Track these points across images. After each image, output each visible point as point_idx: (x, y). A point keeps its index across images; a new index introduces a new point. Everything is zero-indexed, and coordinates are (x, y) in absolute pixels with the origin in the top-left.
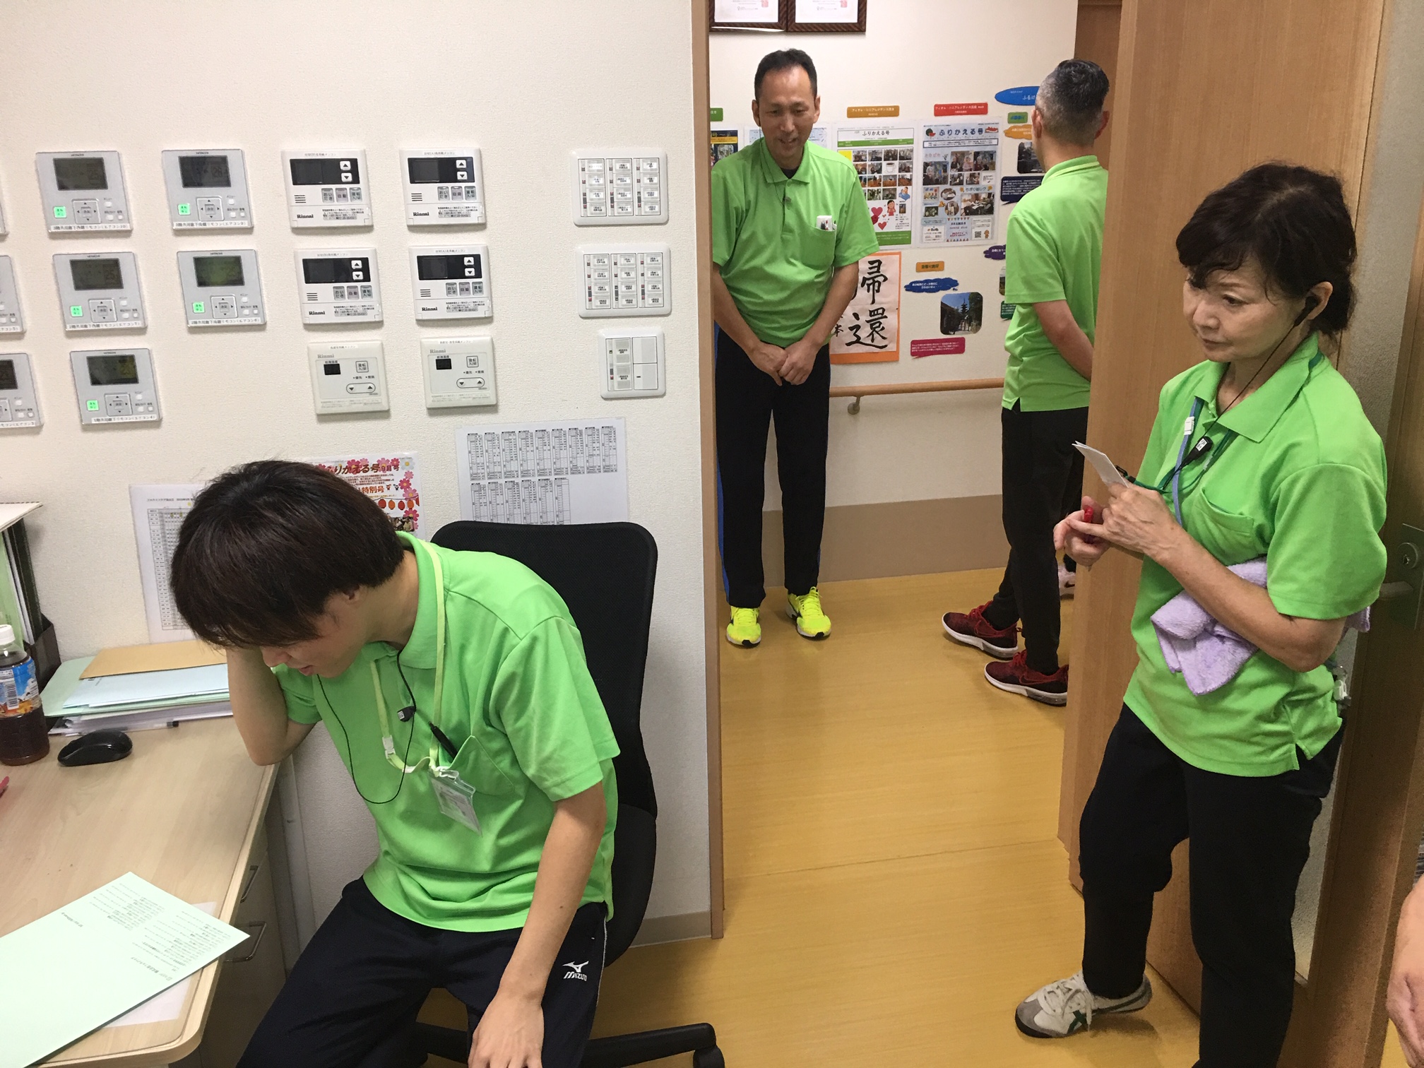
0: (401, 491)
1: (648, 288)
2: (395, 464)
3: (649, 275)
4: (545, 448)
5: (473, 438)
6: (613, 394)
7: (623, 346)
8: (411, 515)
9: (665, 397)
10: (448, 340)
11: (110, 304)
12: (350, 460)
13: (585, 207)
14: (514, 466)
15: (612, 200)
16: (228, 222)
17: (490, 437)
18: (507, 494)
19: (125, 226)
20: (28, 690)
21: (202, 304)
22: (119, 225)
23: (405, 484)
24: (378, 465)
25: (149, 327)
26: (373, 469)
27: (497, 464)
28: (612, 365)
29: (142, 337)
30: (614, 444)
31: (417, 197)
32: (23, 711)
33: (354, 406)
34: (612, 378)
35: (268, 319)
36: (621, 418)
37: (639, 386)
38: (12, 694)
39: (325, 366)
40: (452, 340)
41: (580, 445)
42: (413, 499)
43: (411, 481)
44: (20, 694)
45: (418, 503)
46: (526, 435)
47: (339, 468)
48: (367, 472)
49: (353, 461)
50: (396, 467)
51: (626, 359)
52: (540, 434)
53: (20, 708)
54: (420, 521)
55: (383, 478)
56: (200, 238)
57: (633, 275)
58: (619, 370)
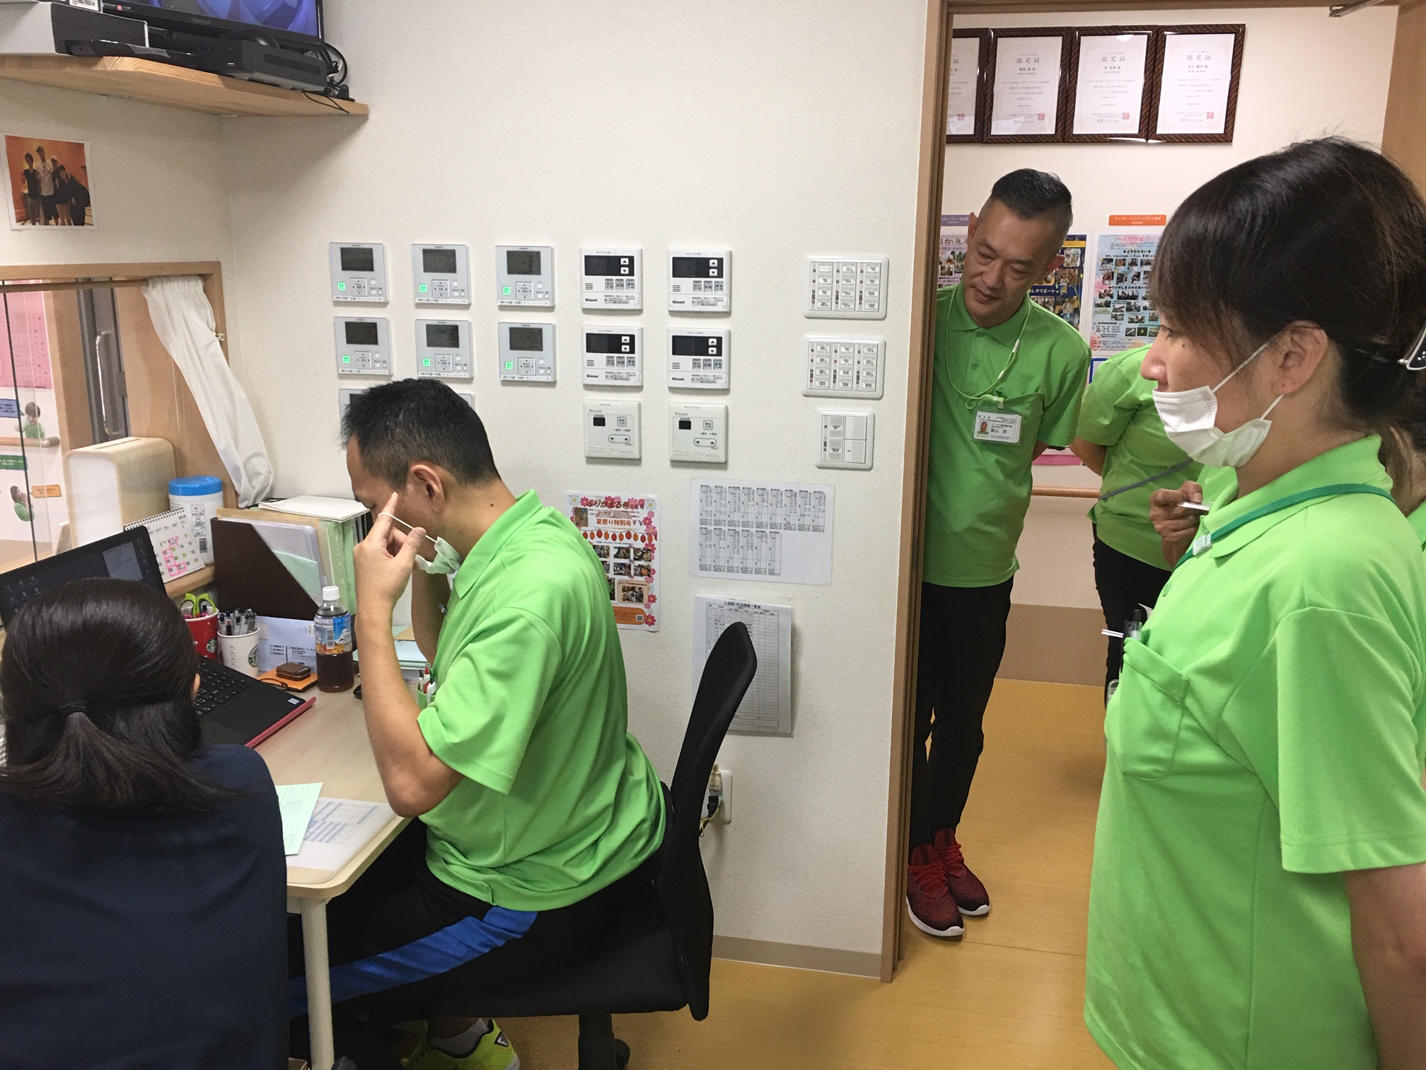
0: (644, 527)
1: (863, 374)
2: (641, 504)
3: (865, 363)
4: (764, 504)
5: (706, 488)
6: (826, 464)
7: (838, 422)
8: (650, 548)
9: (872, 471)
10: (691, 405)
11: (449, 358)
12: (607, 496)
13: (813, 302)
14: (737, 517)
15: (837, 298)
16: (536, 302)
17: (719, 490)
18: (729, 539)
19: (464, 301)
20: (342, 637)
21: (512, 363)
22: (461, 300)
23: (647, 522)
24: (628, 503)
25: (475, 379)
26: (624, 506)
27: (723, 513)
28: (826, 438)
29: (469, 386)
30: (824, 507)
31: (677, 289)
32: (336, 652)
33: (613, 453)
34: (825, 450)
35: (558, 378)
36: (832, 485)
37: (848, 458)
38: (331, 638)
39: (594, 418)
40: (693, 405)
41: (794, 505)
42: (653, 534)
43: (652, 519)
44: (336, 639)
45: (656, 539)
46: (749, 491)
47: (598, 502)
48: (619, 507)
49: (610, 497)
50: (642, 506)
51: (839, 434)
52: (761, 492)
53: (335, 649)
54: (656, 554)
55: (631, 514)
56: (517, 313)
57: (850, 362)
58: (832, 443)
